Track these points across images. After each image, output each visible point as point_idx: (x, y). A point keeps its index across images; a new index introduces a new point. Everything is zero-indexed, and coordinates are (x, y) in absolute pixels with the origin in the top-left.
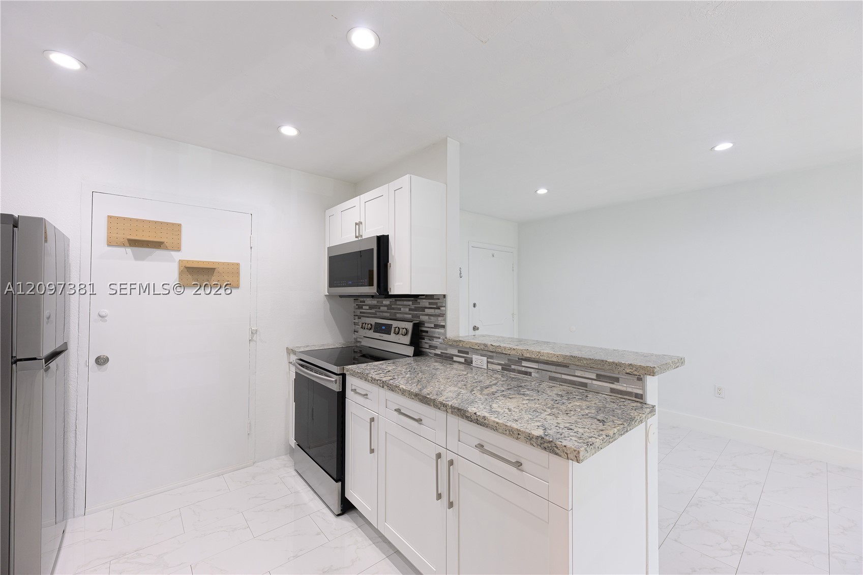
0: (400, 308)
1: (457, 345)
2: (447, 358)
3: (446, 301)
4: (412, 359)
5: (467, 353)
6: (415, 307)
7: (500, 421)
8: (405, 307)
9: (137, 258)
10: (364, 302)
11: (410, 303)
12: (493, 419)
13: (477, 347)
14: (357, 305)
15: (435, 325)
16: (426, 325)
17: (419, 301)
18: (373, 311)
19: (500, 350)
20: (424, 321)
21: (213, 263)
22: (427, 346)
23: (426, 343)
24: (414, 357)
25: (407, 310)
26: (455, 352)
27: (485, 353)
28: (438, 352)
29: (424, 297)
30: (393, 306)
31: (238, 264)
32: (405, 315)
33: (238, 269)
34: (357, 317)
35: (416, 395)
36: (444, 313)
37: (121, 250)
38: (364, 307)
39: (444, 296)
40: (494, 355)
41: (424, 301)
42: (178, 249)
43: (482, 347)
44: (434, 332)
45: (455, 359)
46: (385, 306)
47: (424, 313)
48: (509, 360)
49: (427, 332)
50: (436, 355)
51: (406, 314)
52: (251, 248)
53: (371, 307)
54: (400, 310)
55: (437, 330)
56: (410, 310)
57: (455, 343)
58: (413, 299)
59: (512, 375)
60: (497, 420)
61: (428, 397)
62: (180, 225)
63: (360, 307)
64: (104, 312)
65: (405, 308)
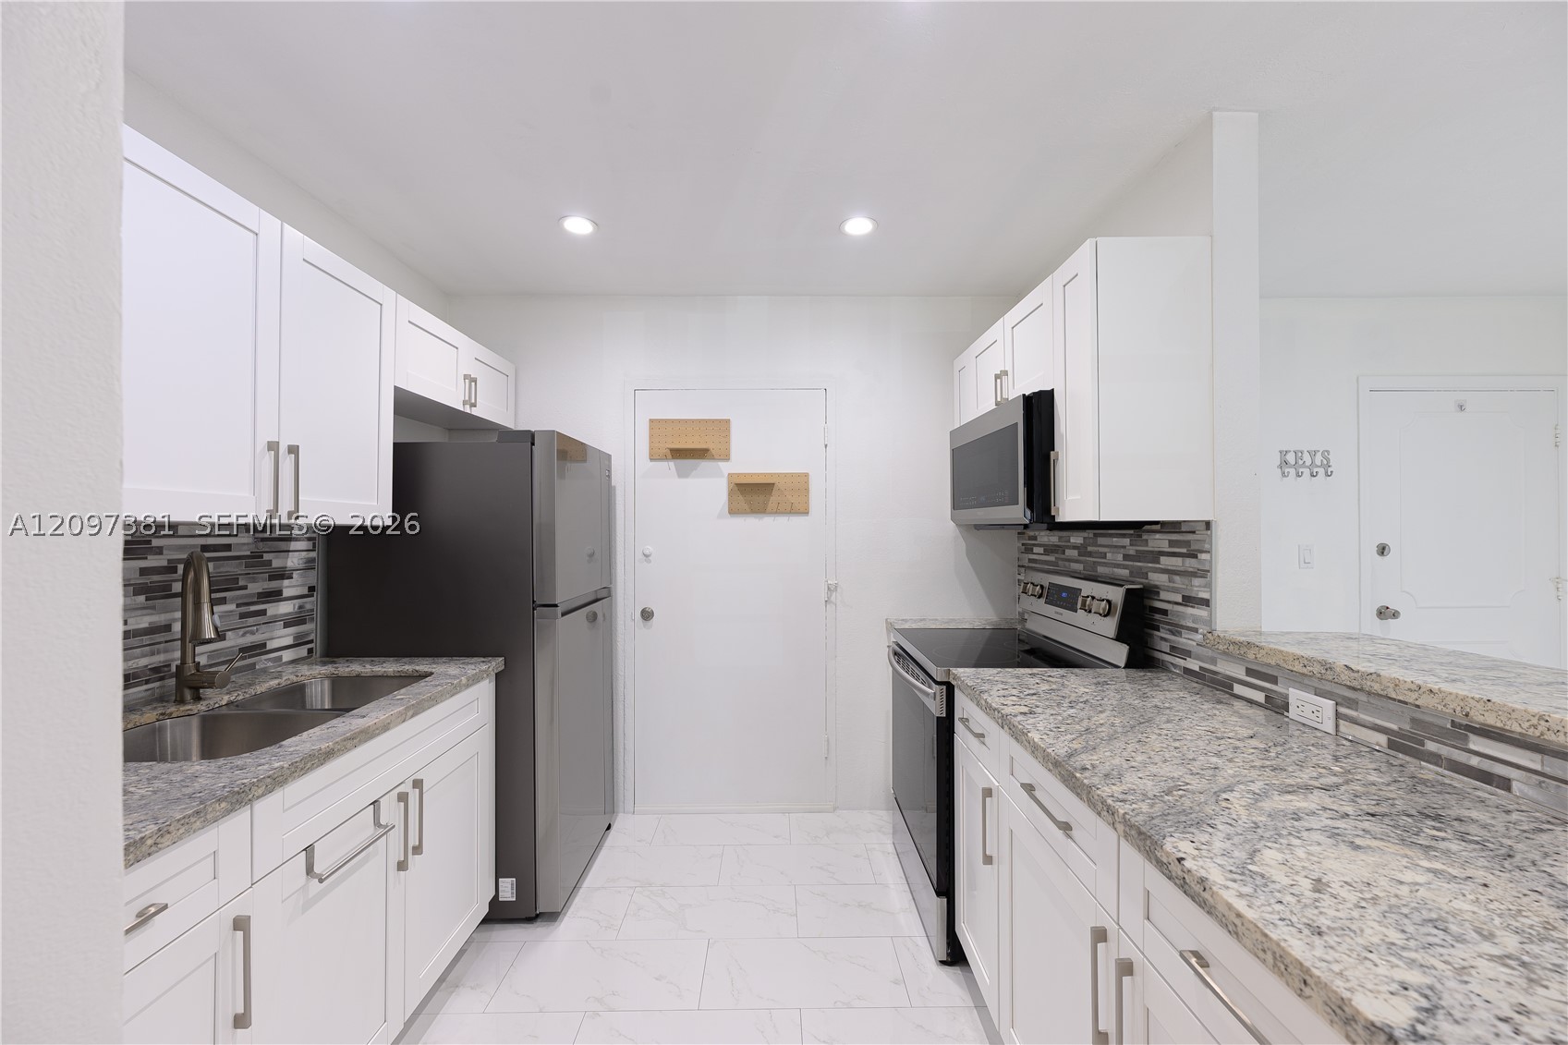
0: (1105, 554)
1: (1240, 654)
2: (1220, 686)
3: (1211, 536)
4: (1122, 673)
5: (1274, 680)
6: (1137, 551)
7: (1250, 914)
8: (1115, 550)
9: (682, 474)
10: (1035, 538)
11: (1126, 541)
12: (1229, 896)
13: (1298, 668)
14: (1023, 545)
15: (1184, 597)
16: (1163, 595)
17: (1145, 537)
18: (1051, 558)
19: (1376, 687)
20: (1156, 587)
21: (772, 475)
22: (1165, 647)
23: (1162, 639)
24: (1128, 670)
25: (1120, 557)
26: (1239, 672)
27: (1328, 687)
28: (1194, 665)
29: (1158, 527)
30: (1089, 549)
31: (806, 475)
32: (1116, 570)
33: (807, 482)
34: (1023, 570)
35: (1057, 764)
36: (1207, 568)
37: (664, 464)
38: (1036, 550)
39: (1208, 524)
40: (1362, 697)
41: (1158, 536)
42: (727, 458)
43: (1317, 669)
44: (1183, 616)
45: (1238, 689)
46: (1075, 547)
47: (1158, 566)
48: (1413, 720)
49: (1165, 612)
50: (1187, 671)
51: (1118, 566)
52: (826, 446)
53: (1049, 550)
54: (1105, 557)
55: (1190, 611)
56: (1126, 557)
57: (1237, 649)
58: (1132, 532)
59: (1429, 771)
60: (1240, 905)
61: (1078, 775)
62: (728, 421)
63: (1028, 549)
64: (649, 549)
65: (1115, 553)
